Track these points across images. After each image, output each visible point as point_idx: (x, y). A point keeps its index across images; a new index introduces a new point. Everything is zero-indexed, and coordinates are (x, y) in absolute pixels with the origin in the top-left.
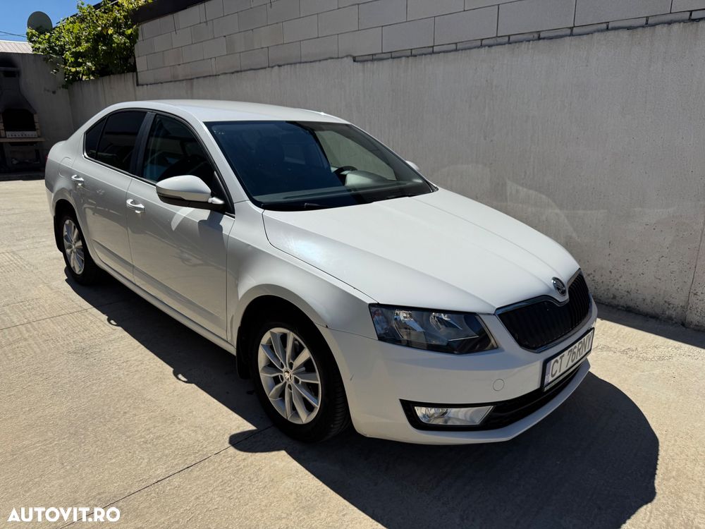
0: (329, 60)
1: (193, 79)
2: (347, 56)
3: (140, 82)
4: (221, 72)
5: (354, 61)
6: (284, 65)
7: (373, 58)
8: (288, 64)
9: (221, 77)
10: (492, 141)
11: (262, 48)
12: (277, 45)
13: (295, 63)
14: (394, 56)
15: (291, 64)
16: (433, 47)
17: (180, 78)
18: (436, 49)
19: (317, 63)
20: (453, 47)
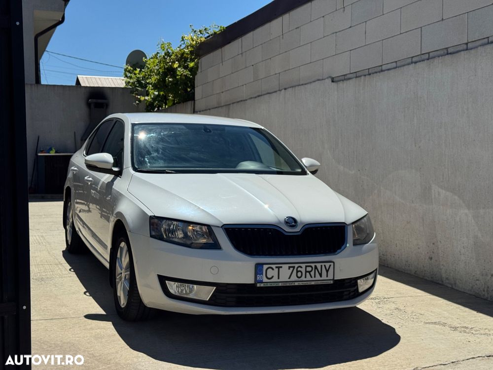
0: (317, 82)
1: (229, 105)
2: (328, 78)
3: (196, 109)
4: (249, 97)
5: (333, 81)
6: (288, 88)
7: (345, 78)
8: (290, 87)
9: (248, 101)
10: (419, 147)
11: (276, 74)
12: (285, 71)
13: (295, 86)
14: (357, 75)
15: (292, 87)
16: (382, 66)
17: (223, 105)
18: (384, 67)
19: (309, 85)
20: (394, 65)
